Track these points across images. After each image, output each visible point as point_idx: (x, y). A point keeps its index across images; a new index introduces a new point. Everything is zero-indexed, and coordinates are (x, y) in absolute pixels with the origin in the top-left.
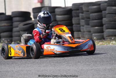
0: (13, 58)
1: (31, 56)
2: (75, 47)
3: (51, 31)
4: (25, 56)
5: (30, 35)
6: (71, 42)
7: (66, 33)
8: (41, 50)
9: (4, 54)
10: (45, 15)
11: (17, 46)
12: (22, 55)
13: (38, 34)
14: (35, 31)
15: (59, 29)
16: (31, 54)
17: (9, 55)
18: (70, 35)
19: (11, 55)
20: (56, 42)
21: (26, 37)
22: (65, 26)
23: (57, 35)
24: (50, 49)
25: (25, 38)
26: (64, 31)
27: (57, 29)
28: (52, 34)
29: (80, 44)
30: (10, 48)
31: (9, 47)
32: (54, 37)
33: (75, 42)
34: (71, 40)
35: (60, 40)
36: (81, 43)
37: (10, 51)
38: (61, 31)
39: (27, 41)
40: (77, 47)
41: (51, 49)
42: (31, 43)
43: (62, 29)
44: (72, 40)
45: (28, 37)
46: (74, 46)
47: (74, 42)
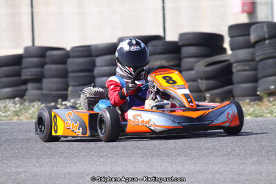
0: (62, 139)
1: (98, 135)
2: (197, 118)
3: (146, 82)
4: (87, 135)
5: (101, 90)
6: (187, 106)
7: (178, 86)
8: (123, 123)
9: (41, 131)
10: (133, 47)
11: (70, 114)
12: (79, 132)
13: (118, 88)
14: (112, 81)
15: (164, 78)
16: (99, 131)
17: (53, 134)
18: (187, 91)
19: (56, 132)
20: (156, 106)
21: (90, 94)
22: (177, 72)
23: (158, 92)
24: (141, 120)
25: (88, 96)
26: (174, 82)
27: (159, 78)
28: (147, 87)
29: (208, 111)
30: (55, 117)
31: (53, 114)
32: (151, 96)
33: (198, 106)
34: (189, 102)
35: (165, 102)
36: (211, 110)
37: (56, 124)
38: (168, 82)
39: (92, 103)
40: (200, 118)
41: (143, 121)
42: (102, 107)
43: (171, 78)
44: (191, 102)
45: (96, 93)
46: (194, 115)
47: (195, 107)
